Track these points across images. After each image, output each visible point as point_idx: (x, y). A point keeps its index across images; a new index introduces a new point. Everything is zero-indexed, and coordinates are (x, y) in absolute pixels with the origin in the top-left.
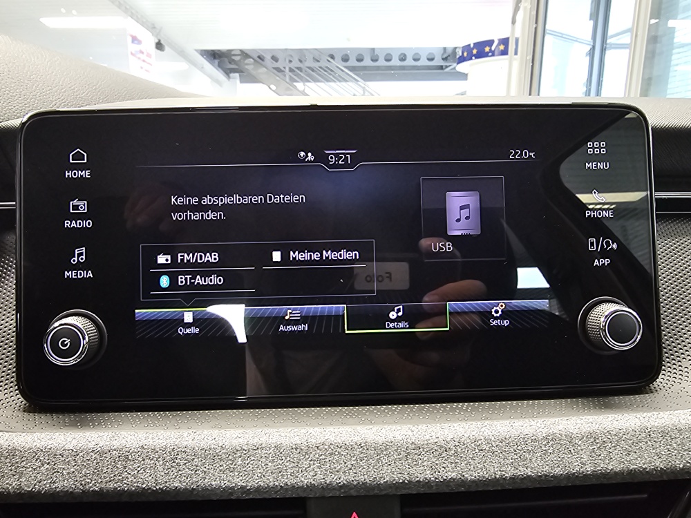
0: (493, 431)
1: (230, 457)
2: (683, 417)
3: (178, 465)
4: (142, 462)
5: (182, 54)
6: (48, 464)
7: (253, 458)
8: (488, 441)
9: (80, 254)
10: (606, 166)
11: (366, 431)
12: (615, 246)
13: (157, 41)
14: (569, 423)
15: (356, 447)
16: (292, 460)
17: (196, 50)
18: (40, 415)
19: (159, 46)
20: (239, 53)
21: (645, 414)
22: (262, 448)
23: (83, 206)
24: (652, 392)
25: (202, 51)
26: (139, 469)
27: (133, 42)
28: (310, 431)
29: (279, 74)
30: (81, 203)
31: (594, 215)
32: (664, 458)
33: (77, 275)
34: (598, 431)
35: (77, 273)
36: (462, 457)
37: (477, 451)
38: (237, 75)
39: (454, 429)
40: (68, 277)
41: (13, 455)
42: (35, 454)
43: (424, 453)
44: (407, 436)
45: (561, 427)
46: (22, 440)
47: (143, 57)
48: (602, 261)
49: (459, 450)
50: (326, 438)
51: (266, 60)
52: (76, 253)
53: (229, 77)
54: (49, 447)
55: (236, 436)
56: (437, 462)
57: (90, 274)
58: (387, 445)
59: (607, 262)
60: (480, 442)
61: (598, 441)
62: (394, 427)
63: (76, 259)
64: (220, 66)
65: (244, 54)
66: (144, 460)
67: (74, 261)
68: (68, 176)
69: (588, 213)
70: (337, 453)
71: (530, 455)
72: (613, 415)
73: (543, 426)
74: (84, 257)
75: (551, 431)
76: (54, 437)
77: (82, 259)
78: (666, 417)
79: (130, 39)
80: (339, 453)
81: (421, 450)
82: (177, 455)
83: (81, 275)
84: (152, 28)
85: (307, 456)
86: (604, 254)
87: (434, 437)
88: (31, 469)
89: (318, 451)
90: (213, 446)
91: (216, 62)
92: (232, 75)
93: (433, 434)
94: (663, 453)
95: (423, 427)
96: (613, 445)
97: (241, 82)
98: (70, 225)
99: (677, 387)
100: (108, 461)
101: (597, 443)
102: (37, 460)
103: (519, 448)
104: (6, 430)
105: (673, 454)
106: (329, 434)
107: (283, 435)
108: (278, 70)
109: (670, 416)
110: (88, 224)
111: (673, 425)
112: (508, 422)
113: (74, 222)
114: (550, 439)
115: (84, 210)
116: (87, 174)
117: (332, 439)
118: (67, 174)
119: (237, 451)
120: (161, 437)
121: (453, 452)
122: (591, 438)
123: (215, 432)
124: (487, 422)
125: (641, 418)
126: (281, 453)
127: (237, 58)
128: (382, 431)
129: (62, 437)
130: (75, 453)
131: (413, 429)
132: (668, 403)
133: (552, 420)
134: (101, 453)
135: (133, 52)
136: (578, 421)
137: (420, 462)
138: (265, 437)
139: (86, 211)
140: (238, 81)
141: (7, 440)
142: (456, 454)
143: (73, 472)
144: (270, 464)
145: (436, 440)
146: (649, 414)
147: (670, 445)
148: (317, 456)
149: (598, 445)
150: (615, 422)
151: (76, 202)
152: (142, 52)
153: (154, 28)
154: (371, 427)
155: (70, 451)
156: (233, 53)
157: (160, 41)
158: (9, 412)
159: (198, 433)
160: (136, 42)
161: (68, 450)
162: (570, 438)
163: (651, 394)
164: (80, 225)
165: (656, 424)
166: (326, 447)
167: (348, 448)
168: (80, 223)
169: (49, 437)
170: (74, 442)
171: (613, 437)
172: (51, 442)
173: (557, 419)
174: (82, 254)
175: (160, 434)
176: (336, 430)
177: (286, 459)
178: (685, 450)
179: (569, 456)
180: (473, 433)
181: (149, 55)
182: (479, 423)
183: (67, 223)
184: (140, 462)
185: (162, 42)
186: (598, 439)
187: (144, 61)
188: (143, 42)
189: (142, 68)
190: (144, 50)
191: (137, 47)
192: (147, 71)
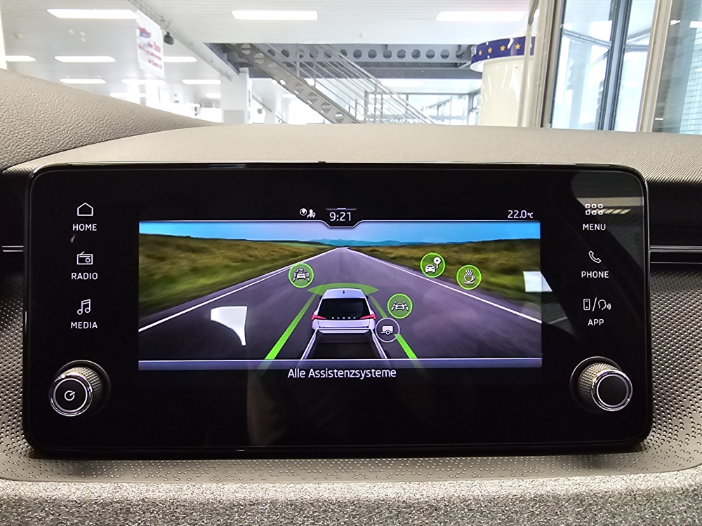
0: (483, 491)
1: (228, 512)
2: (669, 480)
3: (177, 518)
4: (143, 515)
5: (191, 47)
6: (53, 514)
7: (249, 514)
8: (477, 501)
9: (86, 305)
10: (603, 228)
11: (359, 488)
12: (609, 307)
13: (166, 34)
14: (557, 484)
15: (349, 504)
16: (286, 516)
17: (205, 43)
18: (45, 461)
19: (168, 39)
20: (249, 47)
21: (632, 476)
22: (258, 504)
23: (89, 258)
24: (641, 450)
25: (211, 44)
26: (140, 522)
27: (141, 35)
28: (306, 487)
29: (289, 69)
30: (87, 256)
31: (589, 276)
32: (648, 521)
33: (82, 326)
34: (585, 493)
35: (83, 324)
36: (451, 517)
37: (466, 510)
38: (247, 69)
39: (444, 487)
40: (74, 327)
41: (19, 505)
42: (41, 504)
43: (414, 512)
44: (399, 495)
45: (549, 489)
46: (28, 490)
47: (152, 50)
48: (596, 321)
49: (449, 509)
50: (320, 495)
51: (276, 55)
52: (82, 304)
53: (238, 72)
54: (53, 498)
55: (233, 491)
56: (427, 521)
57: (95, 325)
58: (379, 503)
59: (601, 322)
60: (469, 502)
61: (584, 503)
62: (386, 485)
63: (82, 310)
64: (230, 60)
65: (253, 47)
66: (144, 513)
67: (80, 312)
68: (75, 229)
69: (584, 273)
70: (330, 510)
71: (517, 516)
72: (600, 477)
73: (531, 486)
74: (89, 309)
75: (539, 493)
76: (59, 487)
77: (88, 310)
78: (652, 479)
79: (138, 32)
80: (332, 510)
81: (412, 508)
82: (177, 508)
83: (86, 326)
84: (161, 21)
85: (301, 513)
86: (597, 314)
87: (425, 496)
88: (36, 520)
89: (313, 508)
90: (211, 501)
91: (226, 55)
92: (241, 69)
93: (424, 492)
94: (647, 516)
95: (414, 485)
96: (599, 507)
97: (251, 77)
98: (77, 277)
99: (666, 446)
100: (110, 513)
101: (583, 505)
102: (42, 511)
103: (507, 508)
104: (12, 478)
105: (658, 518)
106: (323, 490)
107: (279, 490)
108: (289, 65)
109: (657, 479)
110: (94, 276)
111: (659, 488)
112: (497, 481)
113: (80, 274)
114: (538, 500)
115: (90, 262)
116: (94, 227)
117: (326, 495)
118: (74, 227)
119: (234, 506)
120: (161, 490)
121: (443, 511)
122: (577, 500)
123: (214, 486)
124: (477, 482)
125: (628, 480)
126: (277, 509)
127: (247, 52)
128: (375, 488)
129: (66, 488)
130: (78, 504)
131: (405, 486)
132: (656, 464)
133: (541, 480)
134: (104, 505)
135: (142, 45)
136: (566, 483)
137: (411, 520)
138: (261, 493)
139: (92, 264)
140: (248, 76)
141: (13, 490)
142: (446, 514)
143: (77, 523)
144: (266, 520)
145: (427, 499)
146: (636, 477)
147: (655, 509)
148: (311, 513)
149: (584, 507)
150: (602, 484)
151: (82, 255)
152: (150, 45)
153: (164, 20)
154: (364, 483)
155: (74, 503)
156: (243, 47)
157: (168, 34)
158: (15, 458)
159: (197, 486)
160: (144, 35)
161: (72, 502)
162: (557, 499)
163: (640, 453)
164: (86, 277)
165: (642, 487)
166: (320, 504)
167: (342, 505)
168: (86, 275)
169: (54, 487)
170: (78, 493)
171: (599, 499)
172: (55, 493)
173: (545, 479)
174: (87, 305)
175: (160, 487)
176: (330, 487)
177: (281, 515)
178: (670, 514)
179: (556, 518)
180: (463, 493)
181: (158, 49)
182: (469, 482)
183: (74, 275)
184: (140, 515)
185: (171, 35)
186: (584, 501)
187: (152, 54)
188: (152, 35)
189: (150, 61)
190: (152, 43)
191: (145, 40)
192: (156, 65)
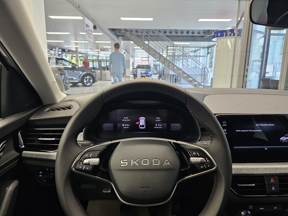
5: (102, 30)
13: (94, 25)
17: (107, 29)
19: (95, 27)
20: (124, 30)
25: (110, 29)
27: (86, 27)
29: (138, 37)
38: (121, 37)
47: (90, 32)
51: (133, 32)
53: (118, 38)
64: (115, 34)
65: (126, 30)
79: (85, 25)
84: (92, 21)
91: (113, 32)
92: (119, 37)
97: (122, 40)
108: (138, 36)
127: (123, 32)
135: (86, 31)
140: (121, 40)
152: (89, 30)
153: (93, 20)
156: (121, 30)
157: (95, 25)
160: (87, 27)
181: (92, 32)
185: (96, 26)
187: (90, 34)
188: (90, 27)
189: (89, 37)
190: (90, 30)
191: (88, 29)
192: (91, 38)
